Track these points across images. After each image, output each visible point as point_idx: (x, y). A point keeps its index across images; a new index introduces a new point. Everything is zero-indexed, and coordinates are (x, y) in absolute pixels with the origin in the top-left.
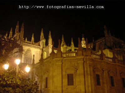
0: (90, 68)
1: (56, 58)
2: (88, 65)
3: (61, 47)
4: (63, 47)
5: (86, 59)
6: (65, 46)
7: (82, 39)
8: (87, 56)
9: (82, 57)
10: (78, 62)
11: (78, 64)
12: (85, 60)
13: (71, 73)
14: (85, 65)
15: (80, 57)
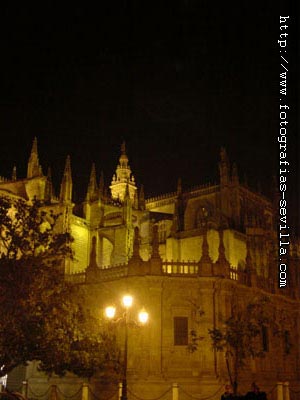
0: (226, 306)
1: (148, 274)
2: (224, 298)
3: (88, 205)
4: (94, 205)
5: (220, 284)
6: (100, 204)
7: (121, 160)
8: (223, 277)
9: (213, 279)
10: (202, 290)
11: (201, 294)
12: (216, 286)
13: (184, 316)
14: (216, 298)
15: (207, 279)
